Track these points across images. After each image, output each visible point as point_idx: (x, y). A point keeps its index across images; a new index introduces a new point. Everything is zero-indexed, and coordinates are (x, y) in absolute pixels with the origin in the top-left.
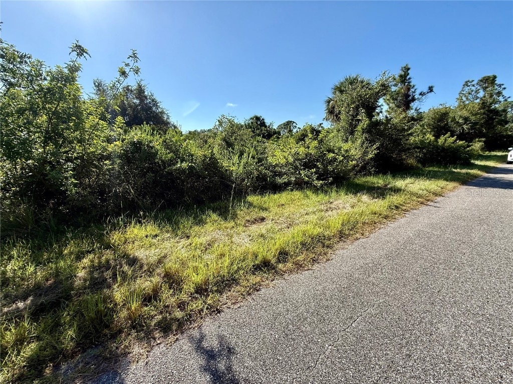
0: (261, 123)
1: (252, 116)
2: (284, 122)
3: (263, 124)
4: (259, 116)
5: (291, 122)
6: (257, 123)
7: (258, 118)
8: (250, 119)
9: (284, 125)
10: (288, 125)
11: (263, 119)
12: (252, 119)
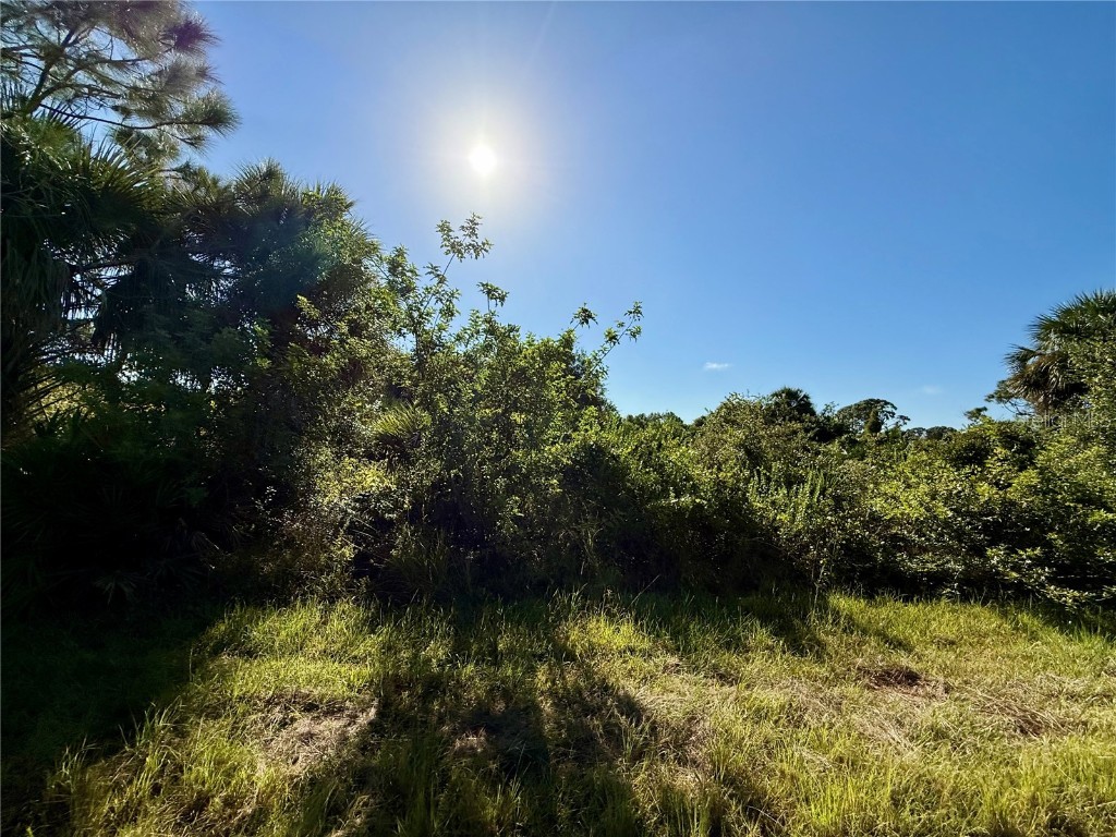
0: (800, 405)
1: (778, 388)
2: (857, 402)
3: (805, 406)
4: (794, 388)
5: (878, 401)
6: (789, 405)
7: (791, 395)
8: (773, 395)
9: (858, 407)
10: (871, 410)
11: (805, 396)
12: (776, 395)
